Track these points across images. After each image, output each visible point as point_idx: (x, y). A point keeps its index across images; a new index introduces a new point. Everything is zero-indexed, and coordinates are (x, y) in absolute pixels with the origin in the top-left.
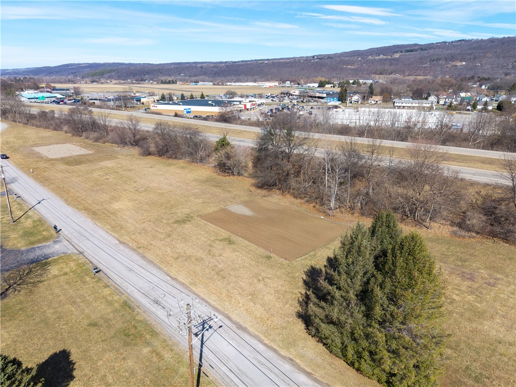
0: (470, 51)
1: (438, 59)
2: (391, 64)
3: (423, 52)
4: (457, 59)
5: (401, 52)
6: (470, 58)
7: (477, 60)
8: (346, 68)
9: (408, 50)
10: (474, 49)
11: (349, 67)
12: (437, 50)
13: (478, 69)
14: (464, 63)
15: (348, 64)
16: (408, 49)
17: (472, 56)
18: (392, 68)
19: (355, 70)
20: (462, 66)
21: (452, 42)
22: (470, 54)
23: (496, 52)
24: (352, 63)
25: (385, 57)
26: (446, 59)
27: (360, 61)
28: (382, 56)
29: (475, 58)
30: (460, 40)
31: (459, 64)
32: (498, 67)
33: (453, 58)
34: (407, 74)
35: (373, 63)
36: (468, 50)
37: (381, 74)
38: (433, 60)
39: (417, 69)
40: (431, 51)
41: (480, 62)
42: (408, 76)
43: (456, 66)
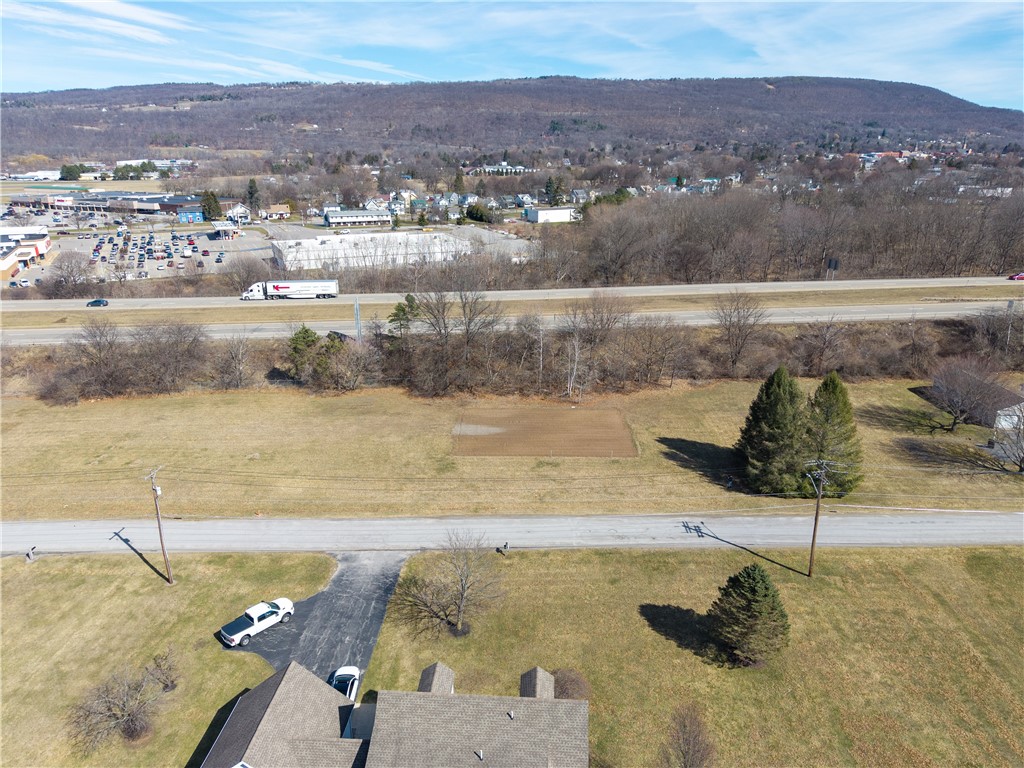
0: (317, 106)
1: (269, 117)
2: (182, 125)
3: (237, 103)
4: (302, 119)
5: (192, 100)
6: (322, 118)
7: (334, 121)
8: (79, 130)
9: (203, 97)
10: (322, 101)
11: (86, 128)
12: (260, 99)
13: (341, 137)
14: (316, 126)
15: (81, 122)
16: (202, 93)
17: (324, 115)
18: (186, 132)
19: (107, 135)
20: (315, 131)
21: (279, 86)
22: (321, 110)
23: (358, 109)
24: (92, 119)
25: (161, 109)
26: (283, 118)
27: (108, 115)
28: (152, 107)
29: (330, 118)
30: (293, 83)
31: (308, 127)
32: (369, 133)
33: (292, 116)
34: (223, 145)
35: (141, 121)
36: (315, 102)
37: (167, 144)
38: (262, 120)
39: (239, 137)
40: (252, 101)
41: (340, 125)
42: (225, 149)
43: (305, 131)
